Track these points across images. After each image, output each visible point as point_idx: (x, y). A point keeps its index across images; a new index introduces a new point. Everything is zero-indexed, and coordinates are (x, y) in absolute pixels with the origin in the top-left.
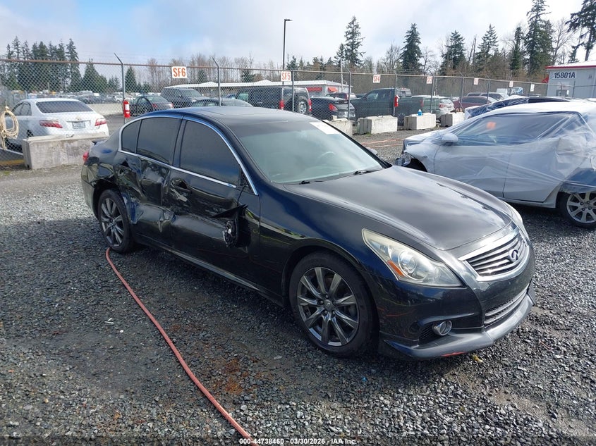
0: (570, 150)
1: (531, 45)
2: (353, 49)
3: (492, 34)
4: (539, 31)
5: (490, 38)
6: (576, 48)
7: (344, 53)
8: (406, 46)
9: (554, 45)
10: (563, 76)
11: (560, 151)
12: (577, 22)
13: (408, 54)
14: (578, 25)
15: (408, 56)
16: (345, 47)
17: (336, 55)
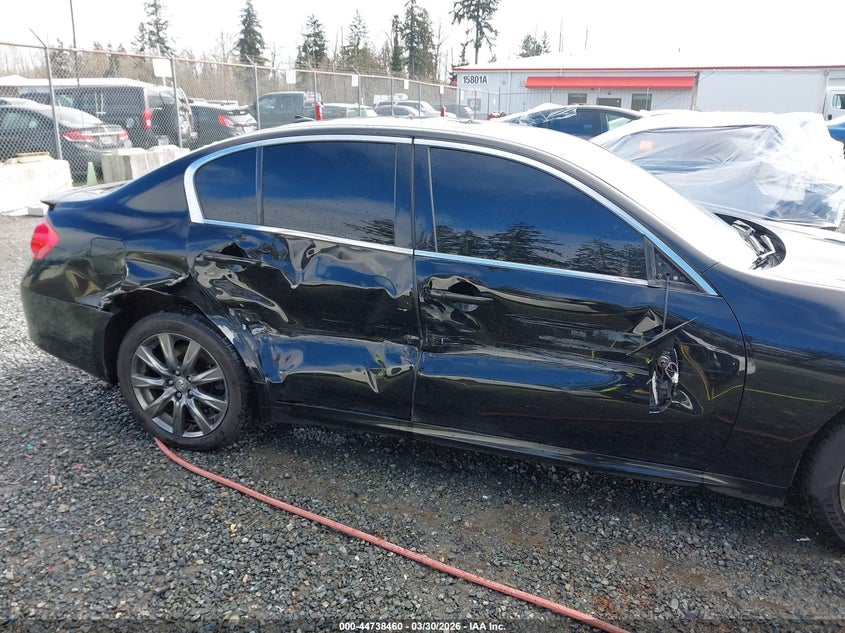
0: (773, 177)
1: (410, 39)
2: (158, 31)
3: (360, 21)
4: (417, 21)
5: (358, 28)
6: (465, 46)
7: (147, 36)
8: (243, 32)
9: (435, 41)
10: (474, 80)
11: (760, 179)
12: (461, 13)
13: (247, 42)
14: (462, 16)
15: (246, 47)
16: (146, 27)
17: (134, 40)
